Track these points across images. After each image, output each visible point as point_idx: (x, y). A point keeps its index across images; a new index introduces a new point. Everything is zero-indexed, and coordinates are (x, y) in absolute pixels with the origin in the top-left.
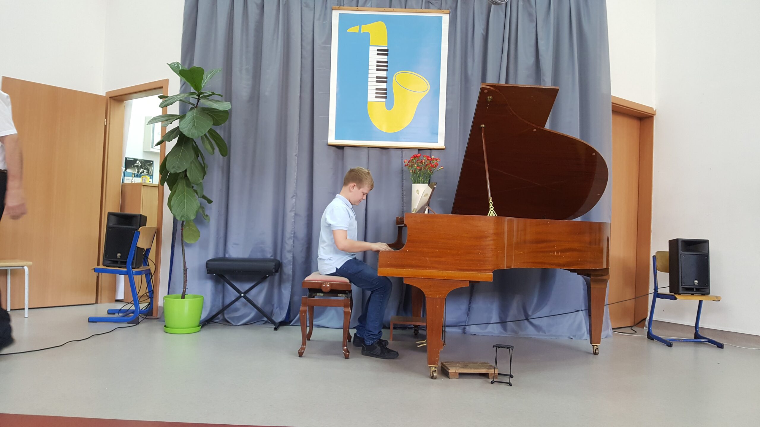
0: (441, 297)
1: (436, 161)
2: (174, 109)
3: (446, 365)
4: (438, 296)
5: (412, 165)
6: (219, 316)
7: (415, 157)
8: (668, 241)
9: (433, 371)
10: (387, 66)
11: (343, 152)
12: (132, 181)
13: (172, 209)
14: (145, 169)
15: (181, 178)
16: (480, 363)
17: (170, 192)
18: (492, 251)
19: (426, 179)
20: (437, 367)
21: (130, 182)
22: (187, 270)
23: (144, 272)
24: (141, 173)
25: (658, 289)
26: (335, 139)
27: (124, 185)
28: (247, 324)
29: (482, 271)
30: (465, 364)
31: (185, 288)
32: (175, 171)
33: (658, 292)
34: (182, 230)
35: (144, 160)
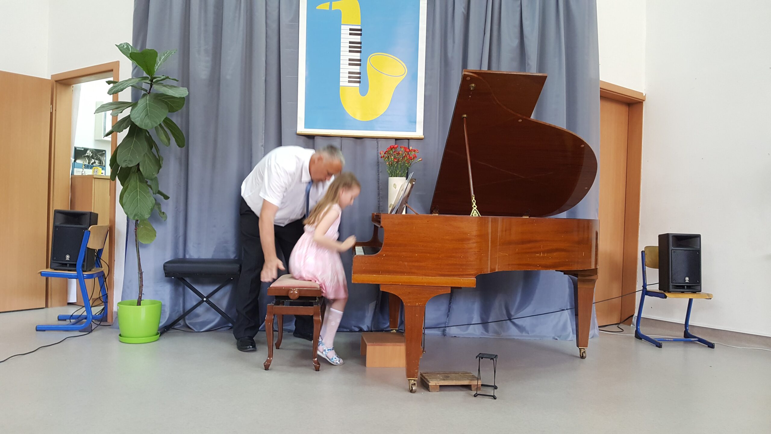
0: (420, 304)
1: (414, 152)
2: (126, 96)
3: (426, 377)
4: (417, 304)
5: (389, 156)
6: (180, 322)
7: (391, 148)
8: (658, 236)
9: (412, 384)
10: (360, 47)
11: (314, 141)
12: (83, 173)
13: (124, 207)
14: (96, 160)
15: (134, 172)
16: (462, 373)
17: (122, 187)
18: (475, 254)
19: (404, 172)
20: (416, 380)
21: (81, 174)
22: (143, 273)
23: (96, 274)
24: (92, 164)
25: (647, 286)
26: (305, 128)
27: (73, 178)
28: (211, 330)
29: (464, 277)
30: (446, 374)
31: (141, 293)
32: (126, 165)
33: (647, 289)
34: (136, 229)
35: (95, 149)
